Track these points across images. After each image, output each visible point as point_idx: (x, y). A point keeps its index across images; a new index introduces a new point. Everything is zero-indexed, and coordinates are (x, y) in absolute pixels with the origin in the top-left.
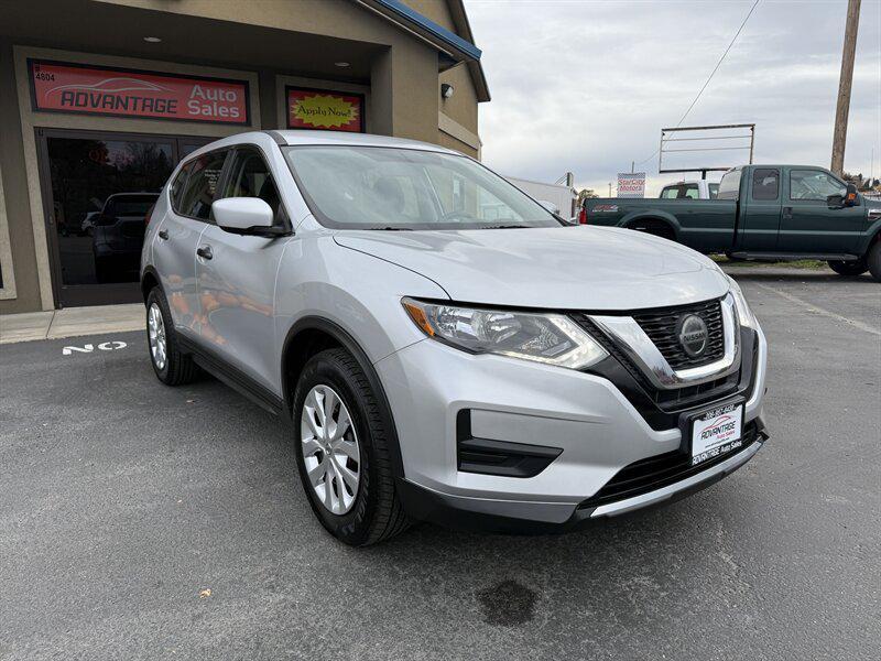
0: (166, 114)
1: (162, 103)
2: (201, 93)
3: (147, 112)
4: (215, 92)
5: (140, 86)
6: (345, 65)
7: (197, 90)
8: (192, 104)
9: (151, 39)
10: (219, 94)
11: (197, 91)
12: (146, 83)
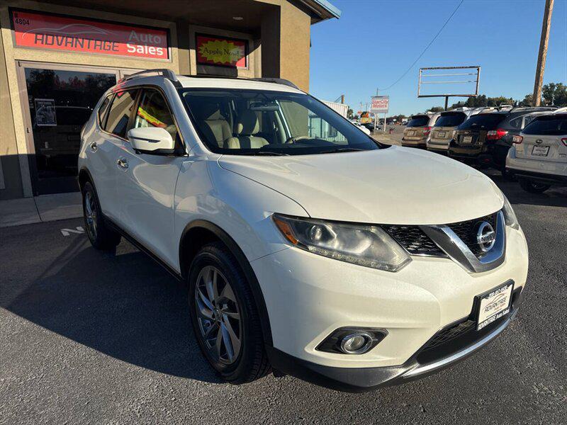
3: (98, 50)
4: (146, 36)
6: (239, 18)
10: (149, 38)
11: (134, 35)
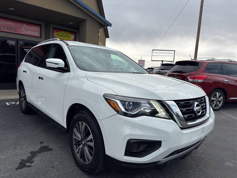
0: (14, 32)
1: (13, 28)
2: (26, 27)
3: (8, 31)
4: (31, 27)
5: (6, 22)
6: (71, 23)
7: (25, 26)
8: (23, 30)
9: (11, 9)
10: (32, 27)
12: (9, 22)
